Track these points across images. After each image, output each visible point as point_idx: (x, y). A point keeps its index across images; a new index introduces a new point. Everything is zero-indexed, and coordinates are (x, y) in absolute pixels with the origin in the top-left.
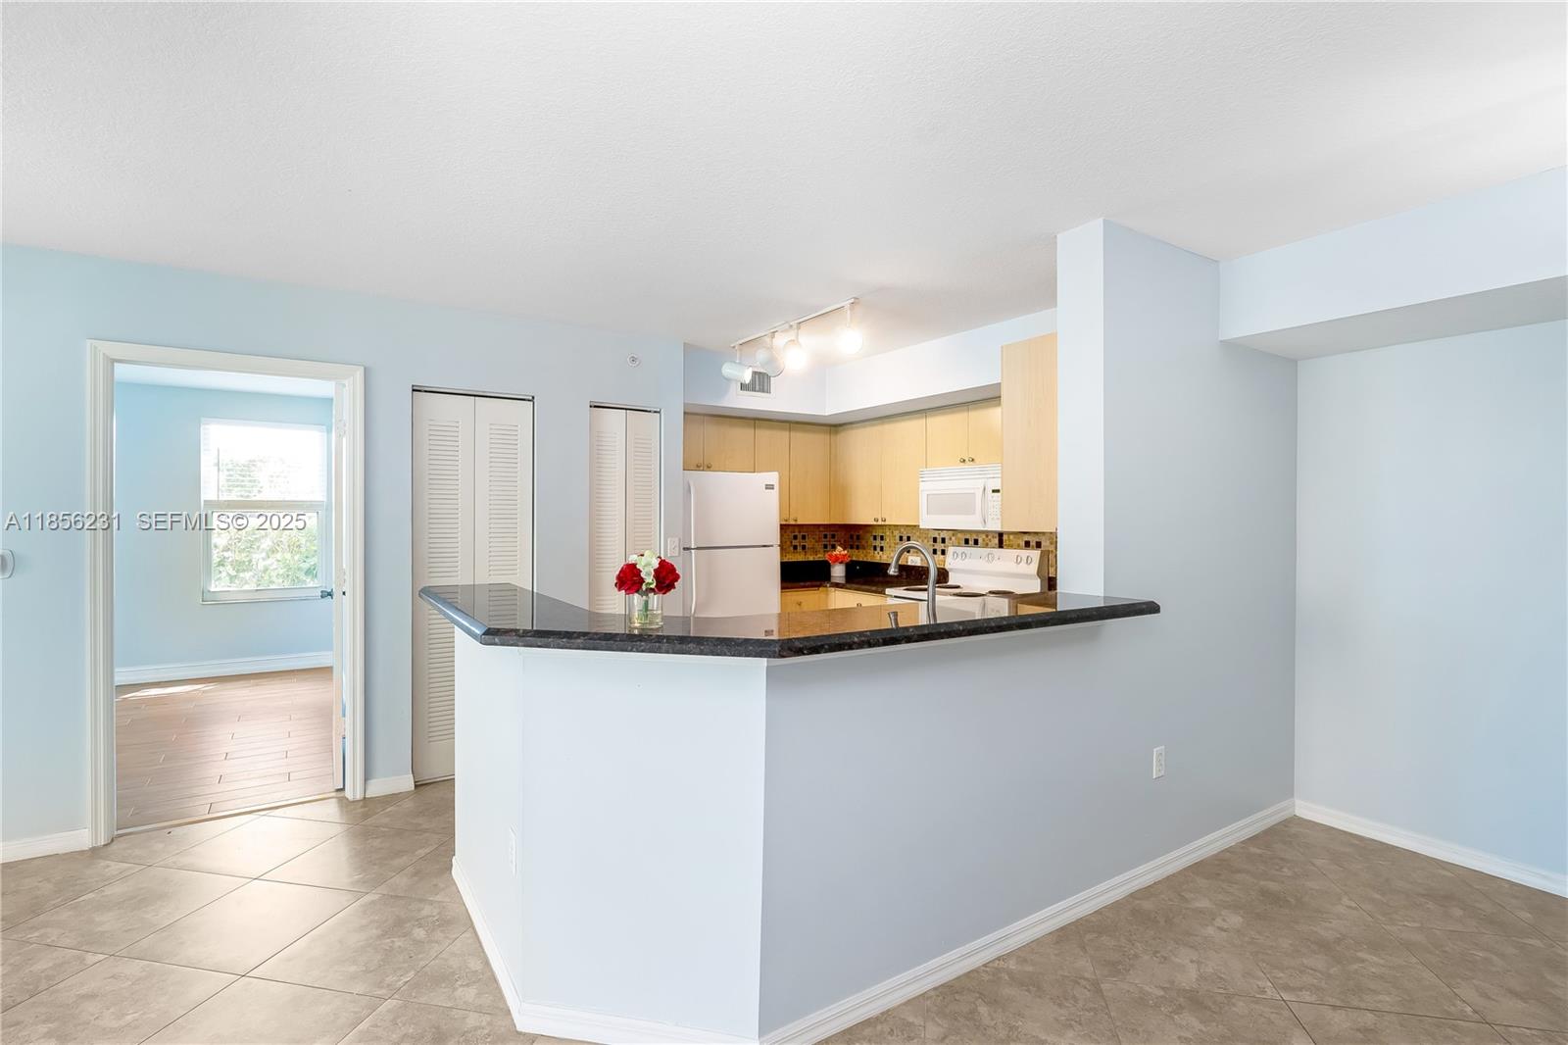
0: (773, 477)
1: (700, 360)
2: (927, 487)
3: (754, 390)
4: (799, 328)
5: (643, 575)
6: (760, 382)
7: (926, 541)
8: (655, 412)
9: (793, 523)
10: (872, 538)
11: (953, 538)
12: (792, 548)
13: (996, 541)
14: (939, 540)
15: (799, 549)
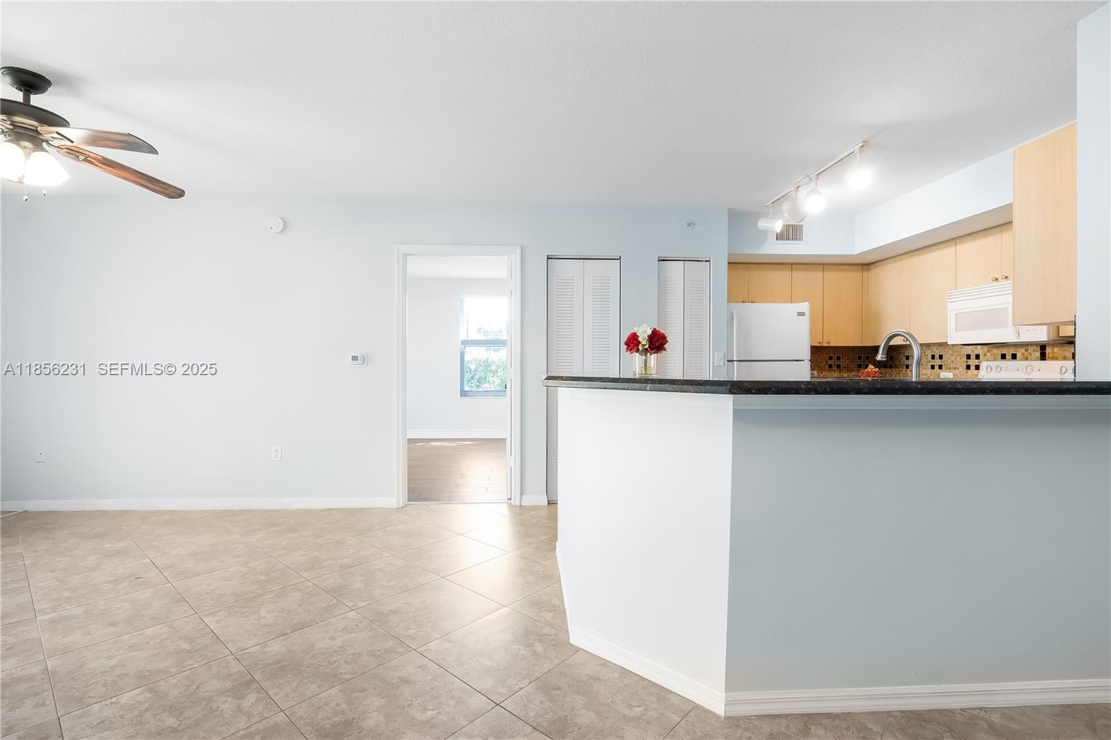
0: (804, 307)
1: (740, 220)
2: (953, 308)
3: (788, 239)
4: (817, 179)
5: (640, 339)
6: (792, 232)
7: (959, 358)
8: (706, 261)
9: (827, 345)
10: (904, 358)
11: (988, 354)
12: (827, 367)
13: (1038, 354)
14: (973, 357)
15: (834, 368)
